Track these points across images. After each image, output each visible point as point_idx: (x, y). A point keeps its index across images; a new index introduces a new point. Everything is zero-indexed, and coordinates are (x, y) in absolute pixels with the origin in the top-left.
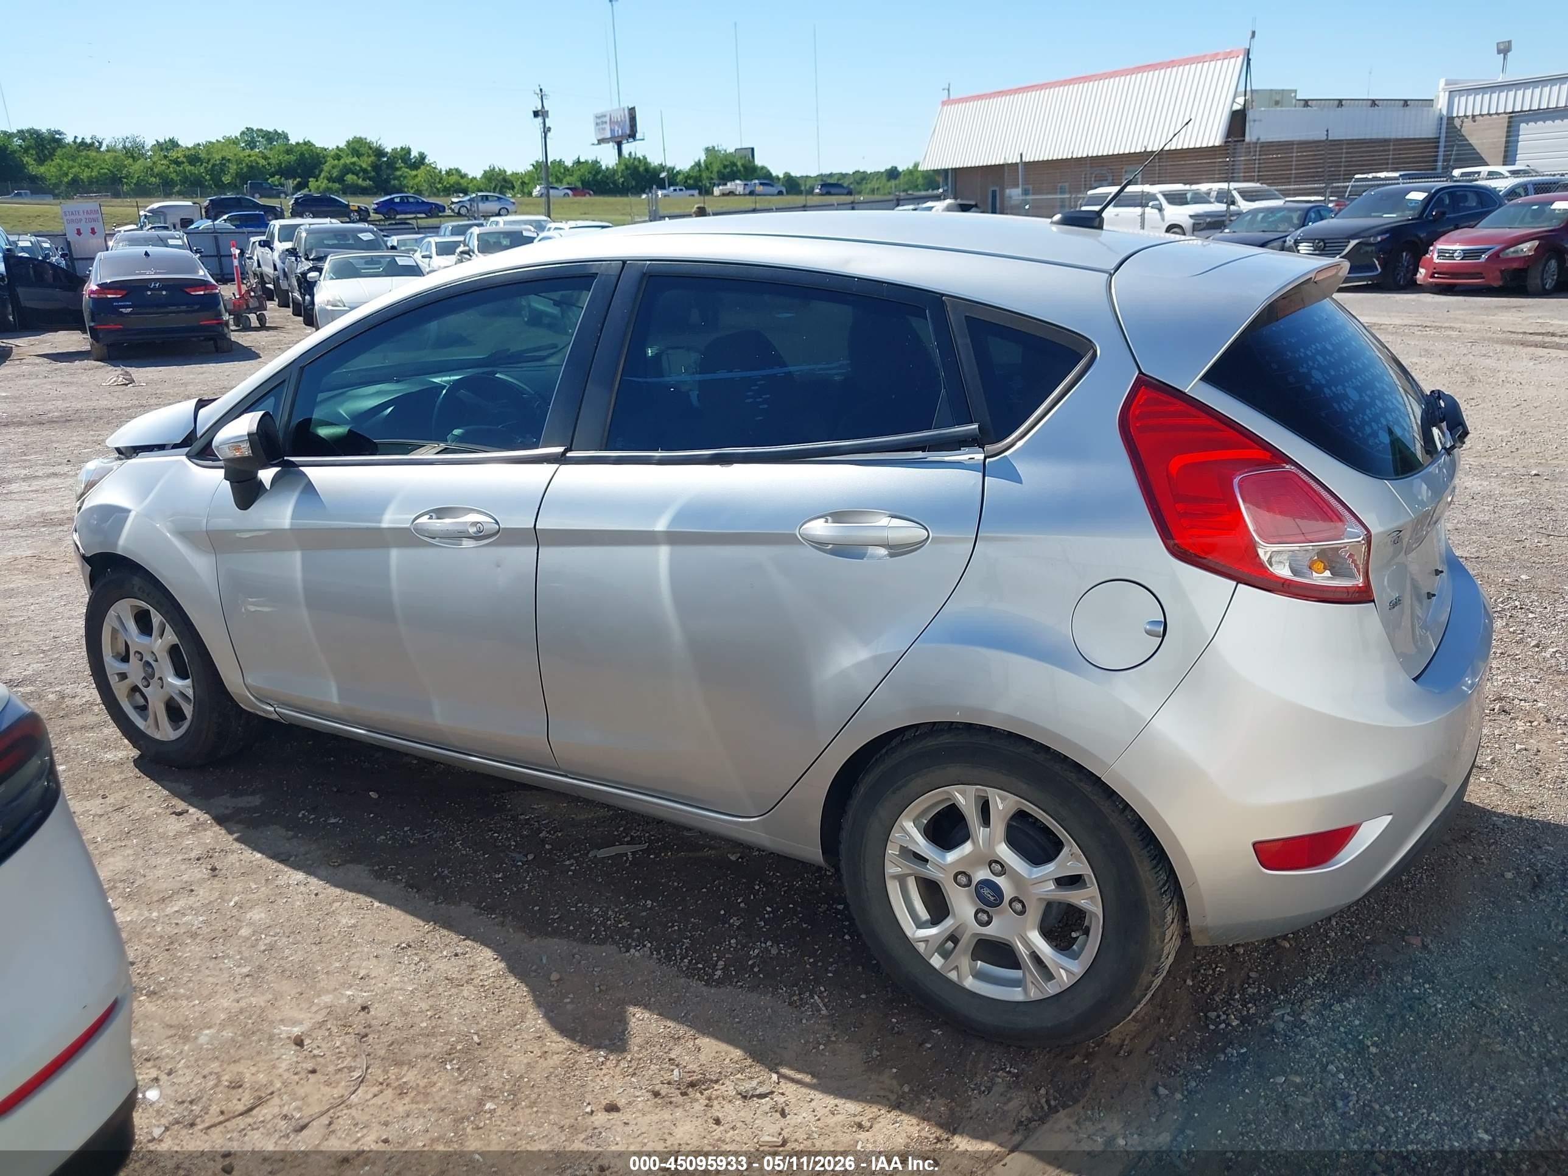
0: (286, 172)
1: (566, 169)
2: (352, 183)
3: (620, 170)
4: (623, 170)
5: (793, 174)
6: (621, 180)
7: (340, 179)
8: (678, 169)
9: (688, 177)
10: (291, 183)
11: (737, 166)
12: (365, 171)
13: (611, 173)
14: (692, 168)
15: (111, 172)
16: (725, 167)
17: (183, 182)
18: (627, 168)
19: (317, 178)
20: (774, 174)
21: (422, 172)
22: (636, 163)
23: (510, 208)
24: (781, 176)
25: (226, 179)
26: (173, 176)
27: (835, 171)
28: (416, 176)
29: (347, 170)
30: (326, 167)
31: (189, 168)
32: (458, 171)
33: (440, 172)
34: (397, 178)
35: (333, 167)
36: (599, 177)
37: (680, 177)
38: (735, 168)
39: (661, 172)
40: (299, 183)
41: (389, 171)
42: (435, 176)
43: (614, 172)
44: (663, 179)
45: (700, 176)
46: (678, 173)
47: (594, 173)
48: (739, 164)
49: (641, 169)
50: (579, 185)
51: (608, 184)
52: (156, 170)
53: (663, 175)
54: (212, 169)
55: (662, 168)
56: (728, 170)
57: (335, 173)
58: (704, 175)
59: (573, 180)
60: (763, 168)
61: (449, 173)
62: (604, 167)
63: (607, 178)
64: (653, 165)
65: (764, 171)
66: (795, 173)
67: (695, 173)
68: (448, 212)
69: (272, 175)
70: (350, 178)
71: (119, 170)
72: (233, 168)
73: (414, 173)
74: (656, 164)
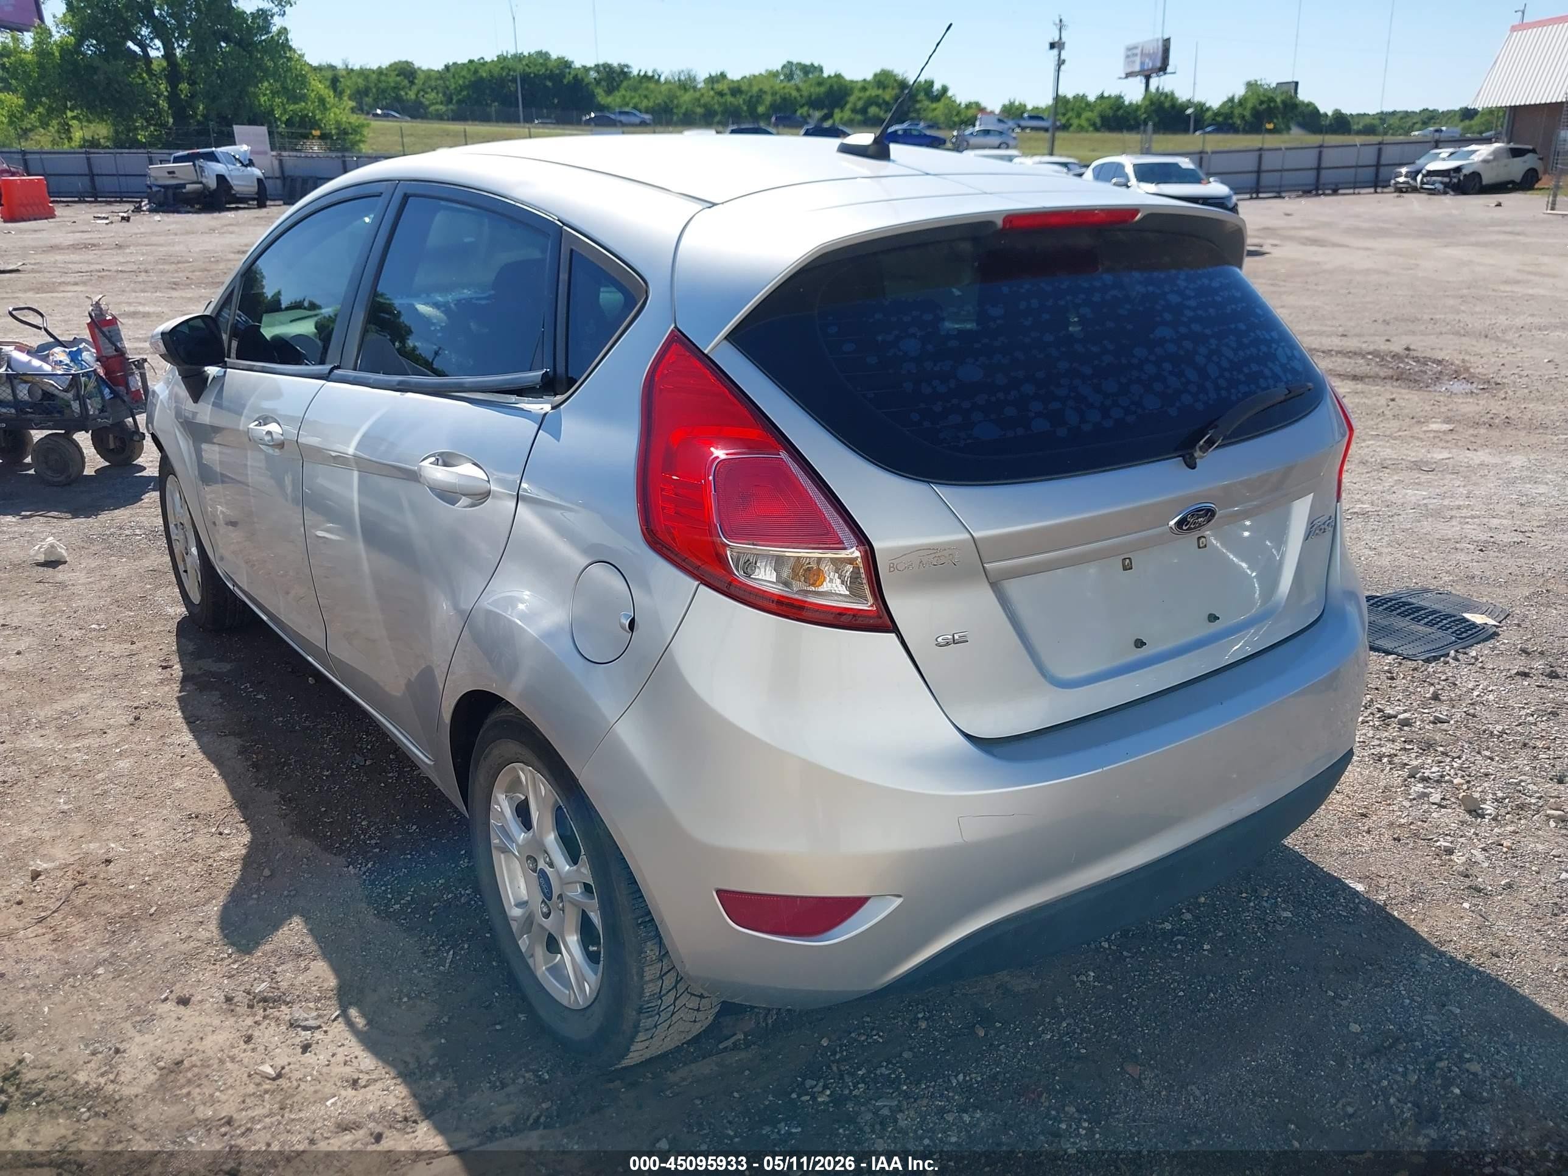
0: (814, 103)
1: (1088, 104)
2: (874, 116)
3: (1144, 106)
4: (1147, 106)
5: (1344, 111)
6: (1144, 116)
7: (864, 111)
8: (1208, 105)
9: (1217, 114)
10: (818, 114)
11: (1275, 101)
12: (887, 103)
13: (1134, 109)
14: (1225, 104)
15: (665, 103)
16: (1262, 103)
17: (724, 113)
18: (1152, 103)
19: (842, 109)
20: (1322, 111)
21: (940, 106)
22: (1163, 98)
23: (1011, 143)
24: (1330, 113)
25: (761, 109)
26: (716, 107)
27: (1398, 109)
28: (935, 109)
29: (872, 102)
30: (852, 99)
31: (729, 99)
32: (977, 104)
33: (960, 105)
34: (918, 111)
35: (860, 99)
36: (1120, 112)
37: (1209, 114)
38: (1272, 105)
39: (1188, 107)
40: (826, 114)
41: (910, 103)
42: (953, 109)
43: (1138, 107)
44: (1189, 116)
45: (1232, 112)
46: (1208, 109)
47: (1115, 108)
48: (1278, 100)
49: (1167, 105)
50: (1098, 121)
51: (1128, 121)
52: (702, 102)
53: (1189, 111)
54: (750, 101)
55: (1189, 103)
56: (1264, 106)
57: (860, 104)
58: (1237, 112)
59: (1093, 115)
60: (1309, 104)
61: (968, 106)
62: (1127, 103)
63: (1129, 113)
64: (1180, 101)
65: (1310, 108)
66: (1347, 110)
67: (1226, 110)
68: (949, 145)
69: (802, 106)
70: (873, 110)
71: (672, 101)
72: (768, 99)
73: (934, 105)
74: (1184, 99)
